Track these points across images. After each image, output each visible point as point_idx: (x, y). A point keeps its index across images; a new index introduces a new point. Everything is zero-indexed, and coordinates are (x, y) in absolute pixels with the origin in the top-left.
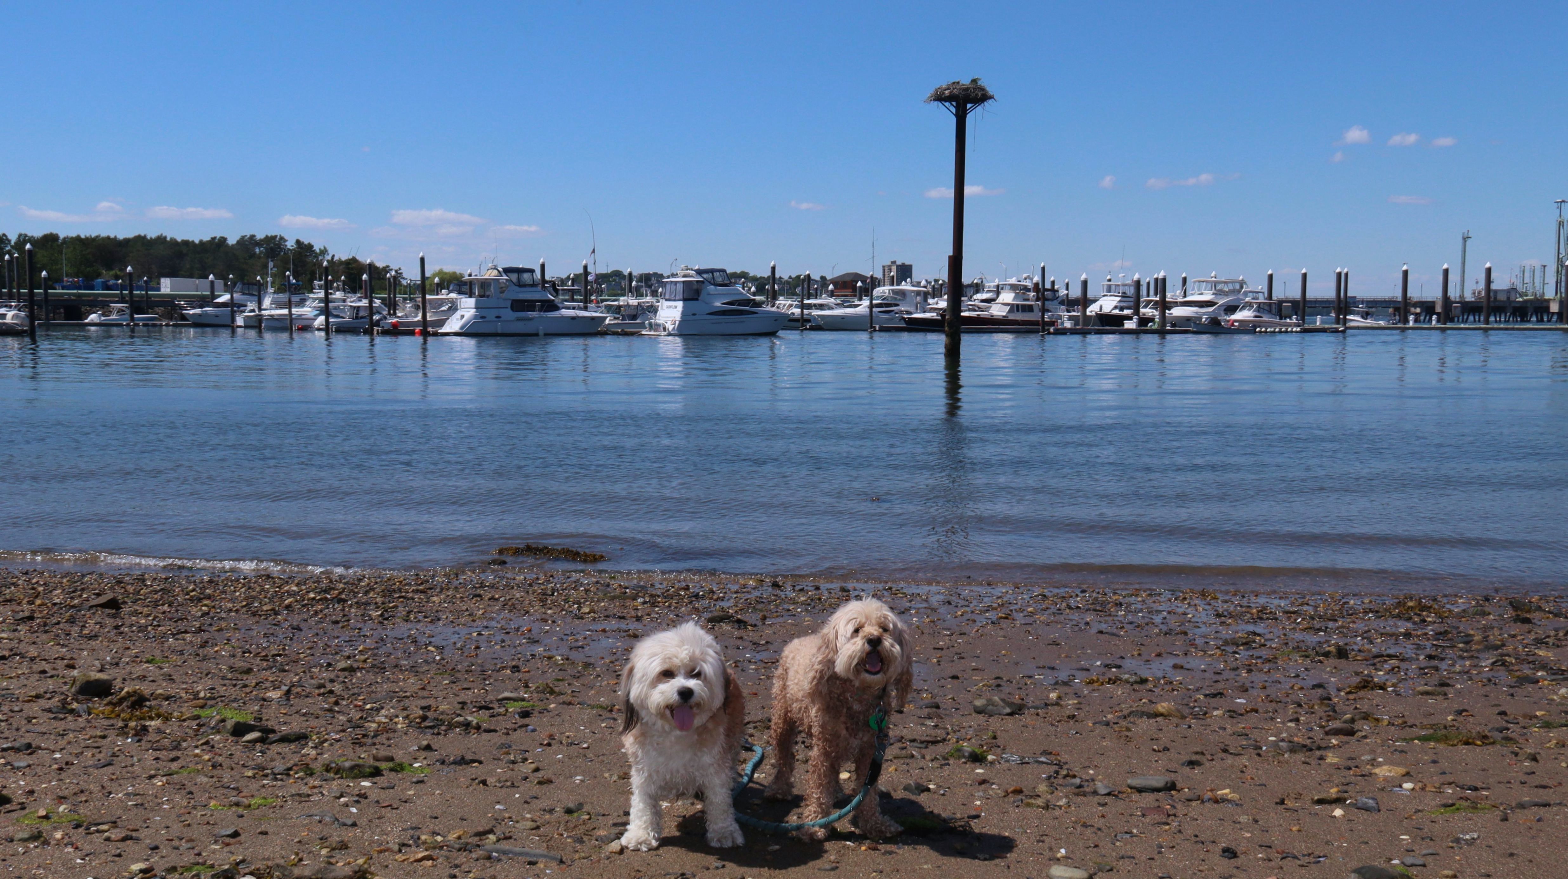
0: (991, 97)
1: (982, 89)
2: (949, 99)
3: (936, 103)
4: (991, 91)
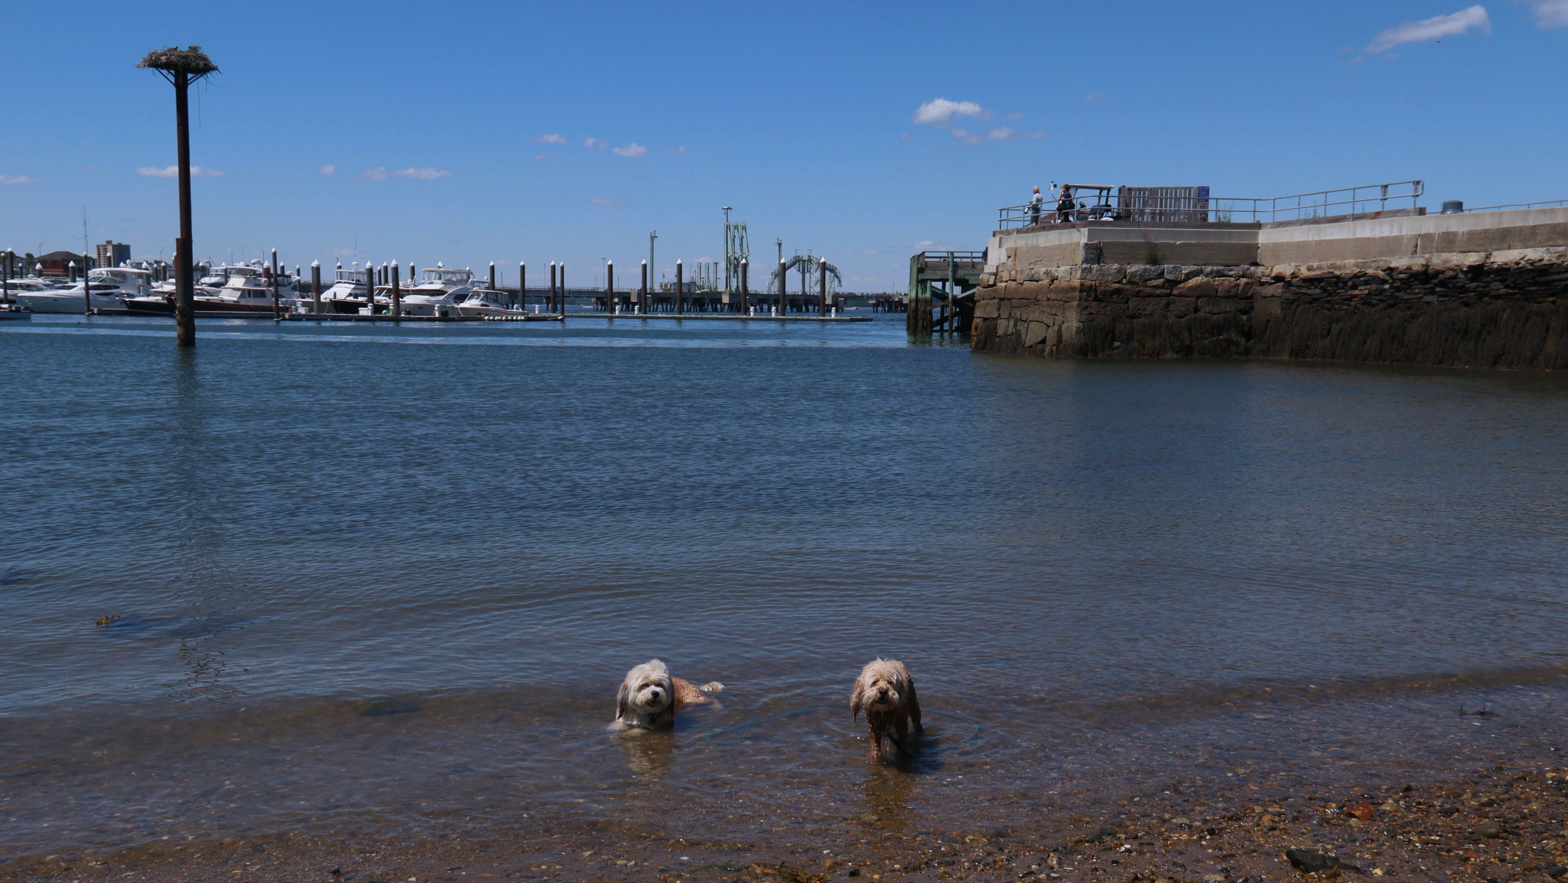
0: (215, 68)
1: (204, 59)
2: (167, 66)
3: (151, 69)
4: (214, 61)
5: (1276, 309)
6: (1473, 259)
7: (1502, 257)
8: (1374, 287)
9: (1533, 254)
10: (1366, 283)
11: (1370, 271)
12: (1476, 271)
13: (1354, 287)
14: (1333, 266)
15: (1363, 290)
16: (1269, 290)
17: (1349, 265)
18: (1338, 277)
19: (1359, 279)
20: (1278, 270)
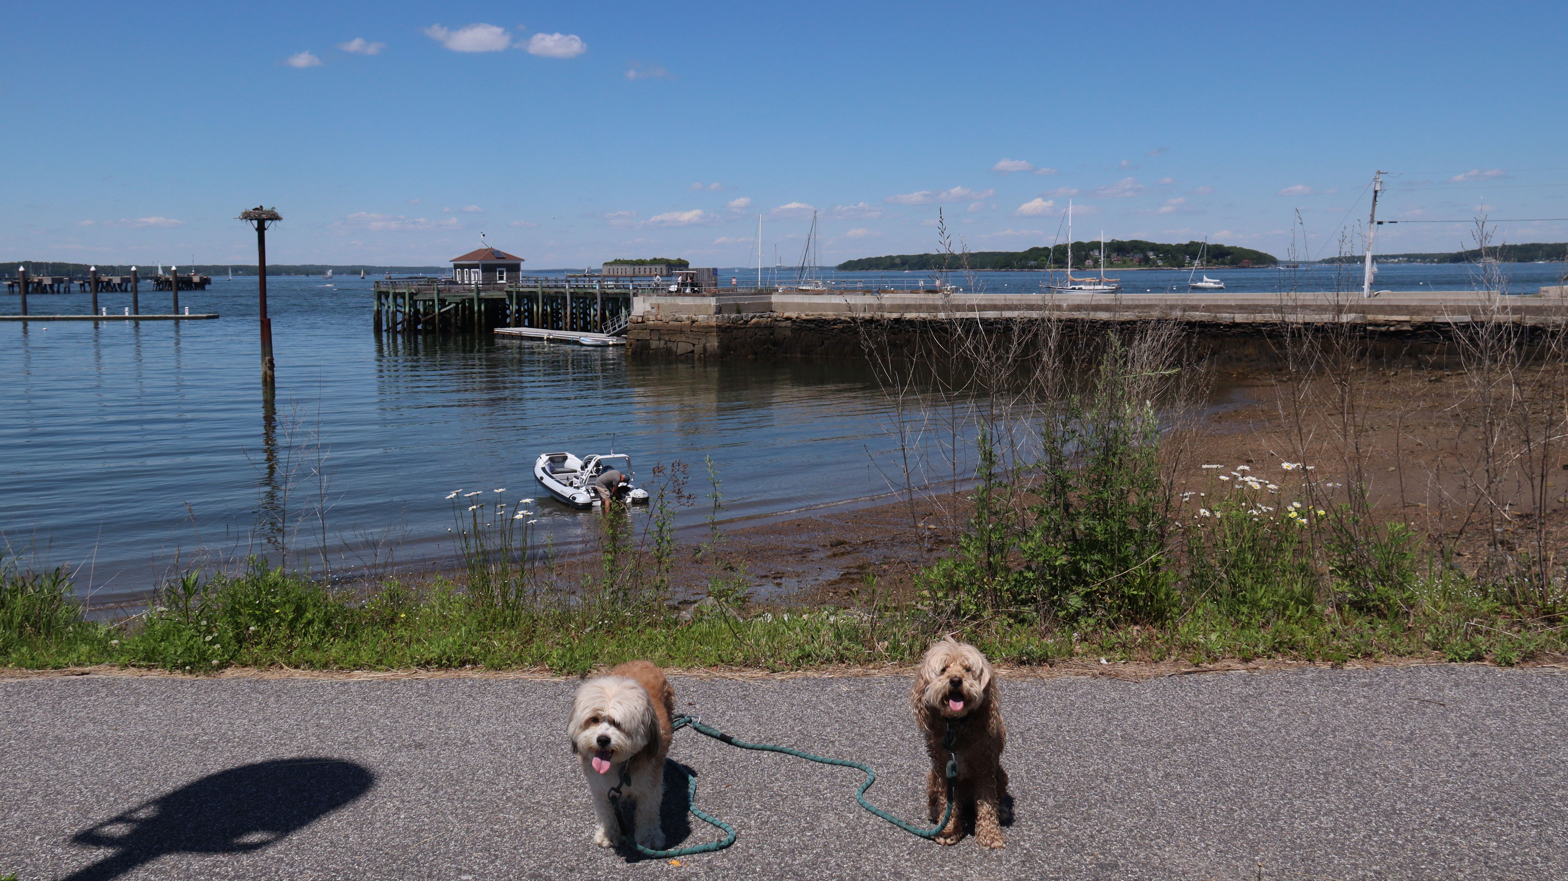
5: (788, 333)
6: (895, 315)
7: (909, 316)
8: (845, 325)
9: (923, 315)
10: (841, 323)
11: (842, 318)
12: (897, 321)
13: (835, 324)
14: (821, 315)
15: (841, 326)
16: (783, 324)
17: (830, 315)
18: (825, 320)
19: (836, 321)
20: (786, 315)
